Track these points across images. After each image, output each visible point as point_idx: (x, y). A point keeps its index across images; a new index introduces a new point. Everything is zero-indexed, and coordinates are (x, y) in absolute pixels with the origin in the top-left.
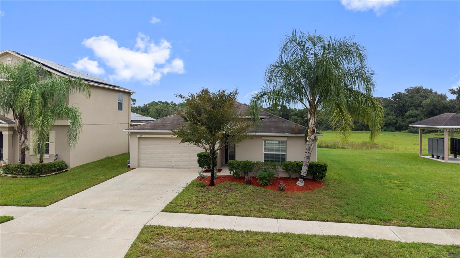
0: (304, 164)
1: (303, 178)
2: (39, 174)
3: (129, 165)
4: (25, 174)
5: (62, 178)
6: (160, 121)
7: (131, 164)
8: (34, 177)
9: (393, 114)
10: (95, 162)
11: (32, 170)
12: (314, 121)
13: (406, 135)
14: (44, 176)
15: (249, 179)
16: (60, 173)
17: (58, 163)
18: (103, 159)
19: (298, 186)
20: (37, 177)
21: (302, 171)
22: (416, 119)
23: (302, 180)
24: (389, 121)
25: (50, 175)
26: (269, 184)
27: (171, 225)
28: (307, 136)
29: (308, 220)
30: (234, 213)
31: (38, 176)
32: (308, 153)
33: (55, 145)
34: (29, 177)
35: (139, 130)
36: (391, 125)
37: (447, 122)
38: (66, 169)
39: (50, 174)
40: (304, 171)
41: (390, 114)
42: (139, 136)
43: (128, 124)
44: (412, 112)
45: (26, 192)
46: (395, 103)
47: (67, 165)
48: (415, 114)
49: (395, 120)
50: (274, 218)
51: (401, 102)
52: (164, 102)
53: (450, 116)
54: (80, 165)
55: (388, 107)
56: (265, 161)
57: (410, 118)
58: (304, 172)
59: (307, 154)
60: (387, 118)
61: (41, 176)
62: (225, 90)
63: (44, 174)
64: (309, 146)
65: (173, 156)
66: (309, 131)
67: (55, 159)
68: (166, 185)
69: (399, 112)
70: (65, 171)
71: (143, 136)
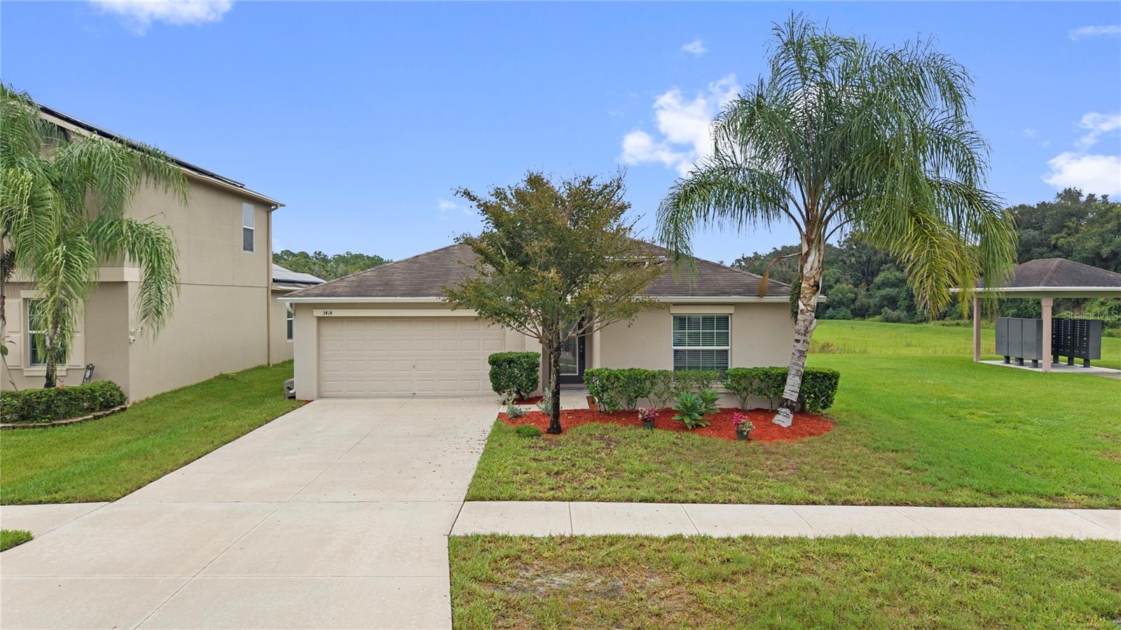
0: (793, 372)
1: (791, 405)
2: (48, 418)
3: (291, 392)
4: (6, 419)
5: (117, 427)
6: (374, 274)
7: (299, 390)
8: (34, 427)
9: (847, 280)
10: (191, 386)
11: (29, 406)
12: (819, 261)
13: (878, 326)
14: (66, 424)
15: (649, 414)
16: (107, 415)
17: (102, 387)
18: (211, 380)
19: (779, 426)
20: (45, 427)
21: (787, 388)
22: (897, 290)
23: (788, 411)
24: (840, 295)
25: (80, 422)
26: (704, 426)
27: (527, 533)
28: (798, 298)
29: (866, 504)
30: (666, 496)
31: (47, 422)
32: (802, 341)
33: (83, 337)
34: (19, 427)
35: (322, 296)
36: (843, 304)
37: (1051, 278)
38: (122, 403)
39: (80, 419)
40: (793, 388)
41: (842, 280)
42: (320, 313)
43: (266, 289)
44: (889, 276)
45: (29, 467)
46: (850, 256)
47: (124, 393)
48: (896, 279)
49: (852, 293)
50: (777, 504)
51: (865, 252)
52: (296, 253)
53: (1052, 265)
54: (155, 394)
55: (836, 265)
56: (676, 368)
57: (884, 289)
58: (793, 391)
59: (799, 346)
60: (835, 289)
61: (54, 422)
62: (591, 177)
63: (64, 418)
64: (807, 323)
65: (414, 366)
66: (803, 285)
67: (87, 379)
68: (429, 436)
69: (859, 275)
70: (119, 411)
71: (331, 313)
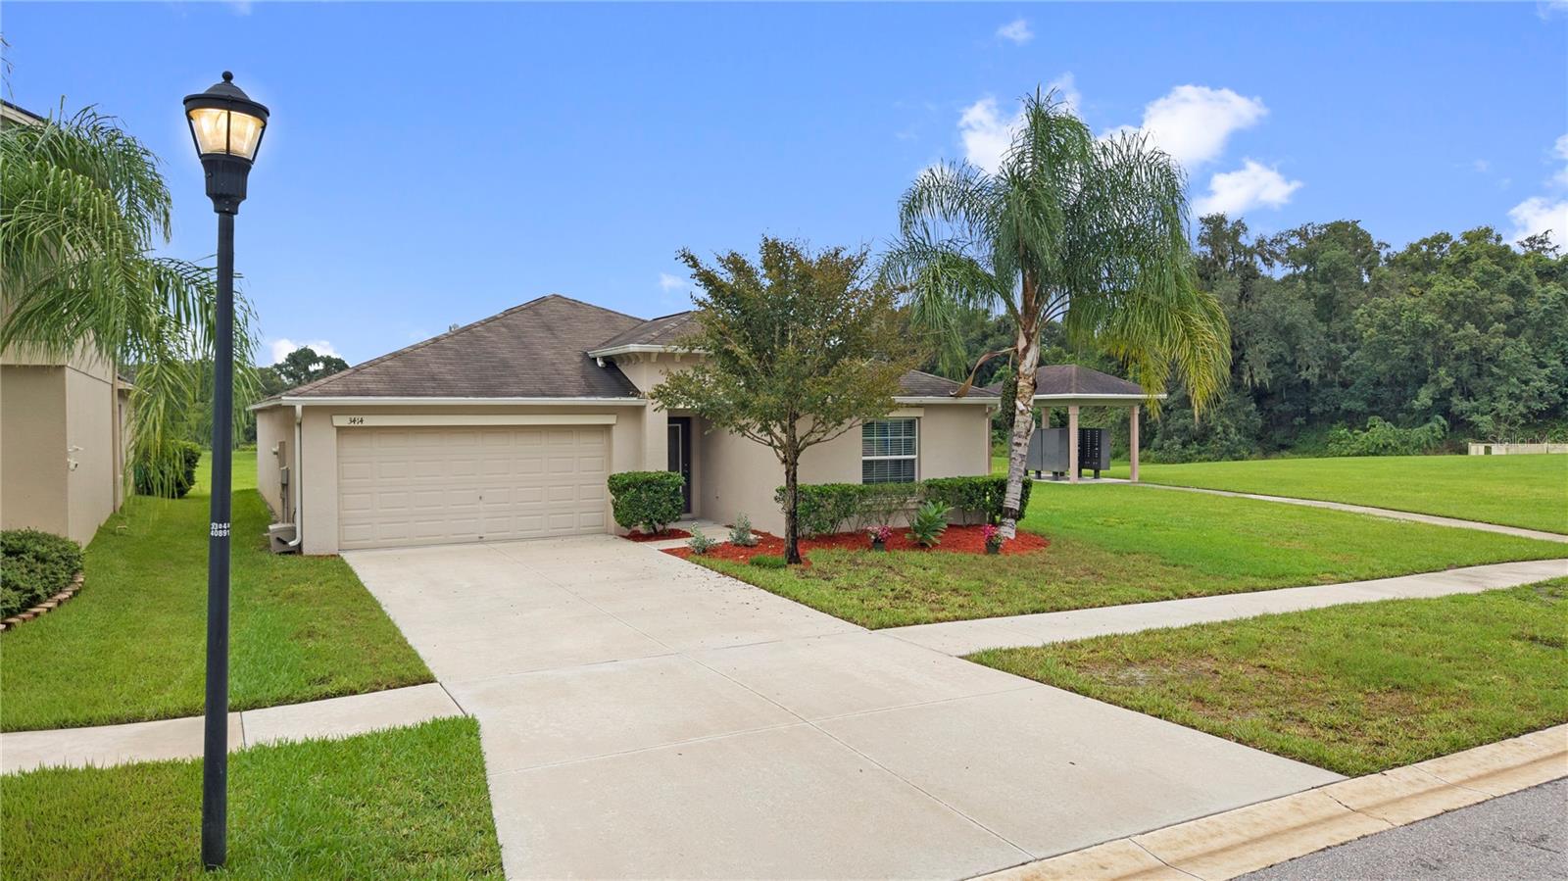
1: (1015, 515)
3: (291, 544)
7: (310, 541)
12: (1037, 357)
15: (883, 534)
21: (1010, 497)
23: (1013, 521)
26: (938, 543)
28: (1014, 398)
40: (1016, 496)
42: (342, 421)
58: (1016, 499)
65: (480, 497)
66: (1021, 383)
71: (361, 421)
